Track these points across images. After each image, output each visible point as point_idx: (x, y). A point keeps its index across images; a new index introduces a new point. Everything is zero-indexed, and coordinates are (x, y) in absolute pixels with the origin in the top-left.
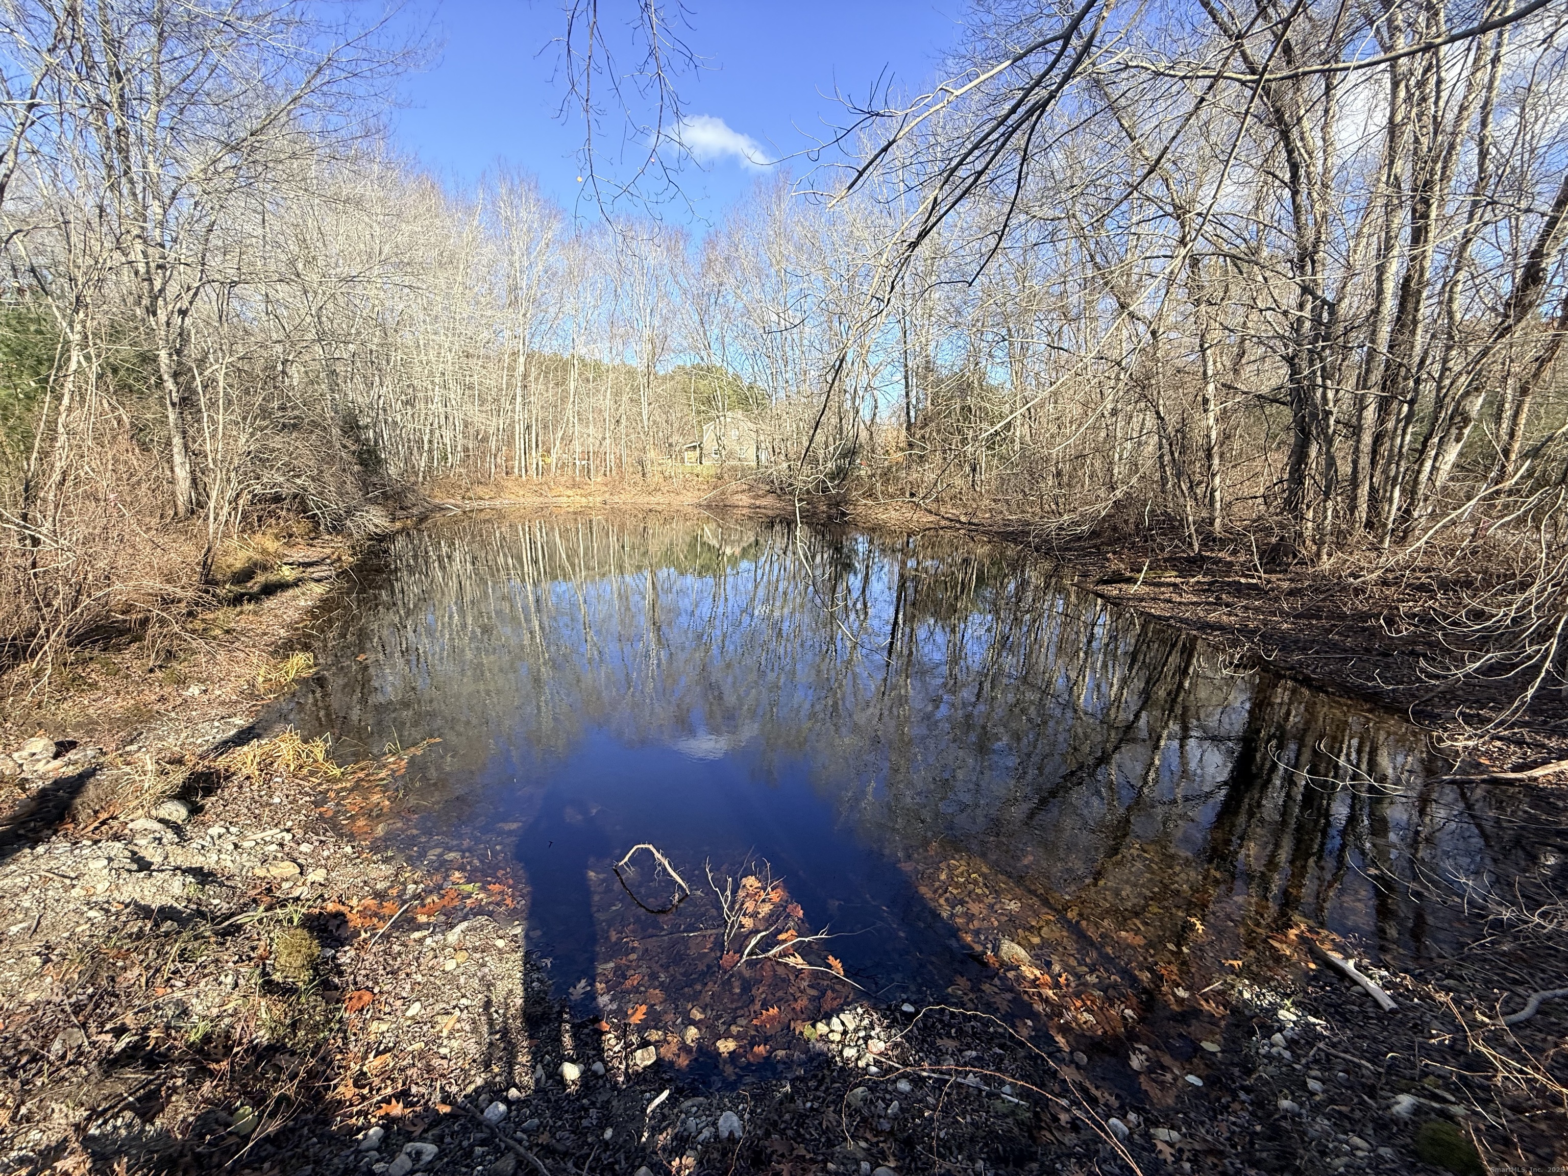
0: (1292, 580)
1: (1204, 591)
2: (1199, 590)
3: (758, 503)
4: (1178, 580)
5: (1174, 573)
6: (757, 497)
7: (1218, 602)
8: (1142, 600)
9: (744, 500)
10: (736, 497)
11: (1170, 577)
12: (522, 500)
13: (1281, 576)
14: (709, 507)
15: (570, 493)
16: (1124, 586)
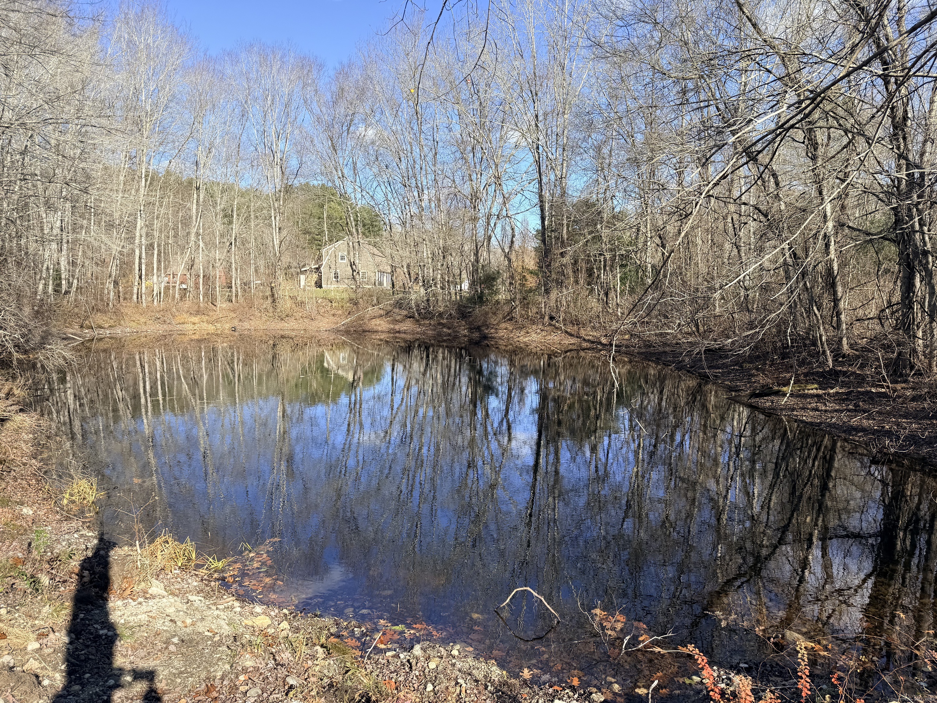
0: (913, 389)
1: (844, 400)
2: (839, 398)
3: (397, 327)
4: (820, 392)
5: (816, 386)
6: (396, 321)
7: (857, 410)
8: (793, 410)
9: (382, 325)
10: (374, 322)
11: (813, 389)
12: (145, 328)
13: (903, 385)
14: (347, 332)
15: (195, 319)
16: (775, 398)
